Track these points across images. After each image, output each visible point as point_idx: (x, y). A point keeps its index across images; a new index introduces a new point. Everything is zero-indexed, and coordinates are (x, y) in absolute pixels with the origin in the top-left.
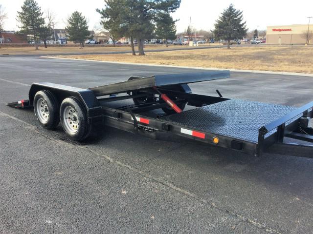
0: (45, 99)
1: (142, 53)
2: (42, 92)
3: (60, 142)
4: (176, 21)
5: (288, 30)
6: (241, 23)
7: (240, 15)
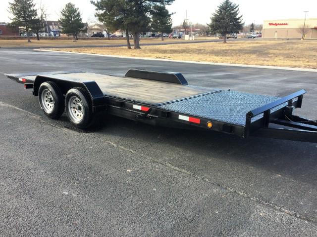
0: (50, 90)
1: (137, 47)
2: (47, 83)
3: (66, 130)
4: (173, 14)
5: (285, 24)
6: (237, 17)
7: (237, 9)
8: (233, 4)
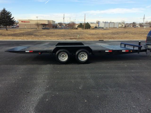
6: (11, 18)
7: (10, 14)
8: (8, 11)
